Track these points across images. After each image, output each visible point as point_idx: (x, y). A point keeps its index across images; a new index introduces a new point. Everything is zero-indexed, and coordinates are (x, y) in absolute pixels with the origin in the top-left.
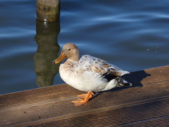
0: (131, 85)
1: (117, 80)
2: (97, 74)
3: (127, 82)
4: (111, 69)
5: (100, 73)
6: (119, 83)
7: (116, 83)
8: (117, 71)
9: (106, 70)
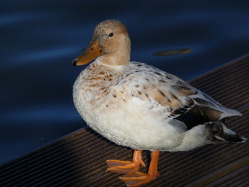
0: (245, 140)
1: (211, 126)
2: (161, 108)
3: (233, 133)
4: (197, 100)
5: (168, 107)
6: (215, 133)
7: (208, 134)
8: (211, 107)
9: (183, 100)
